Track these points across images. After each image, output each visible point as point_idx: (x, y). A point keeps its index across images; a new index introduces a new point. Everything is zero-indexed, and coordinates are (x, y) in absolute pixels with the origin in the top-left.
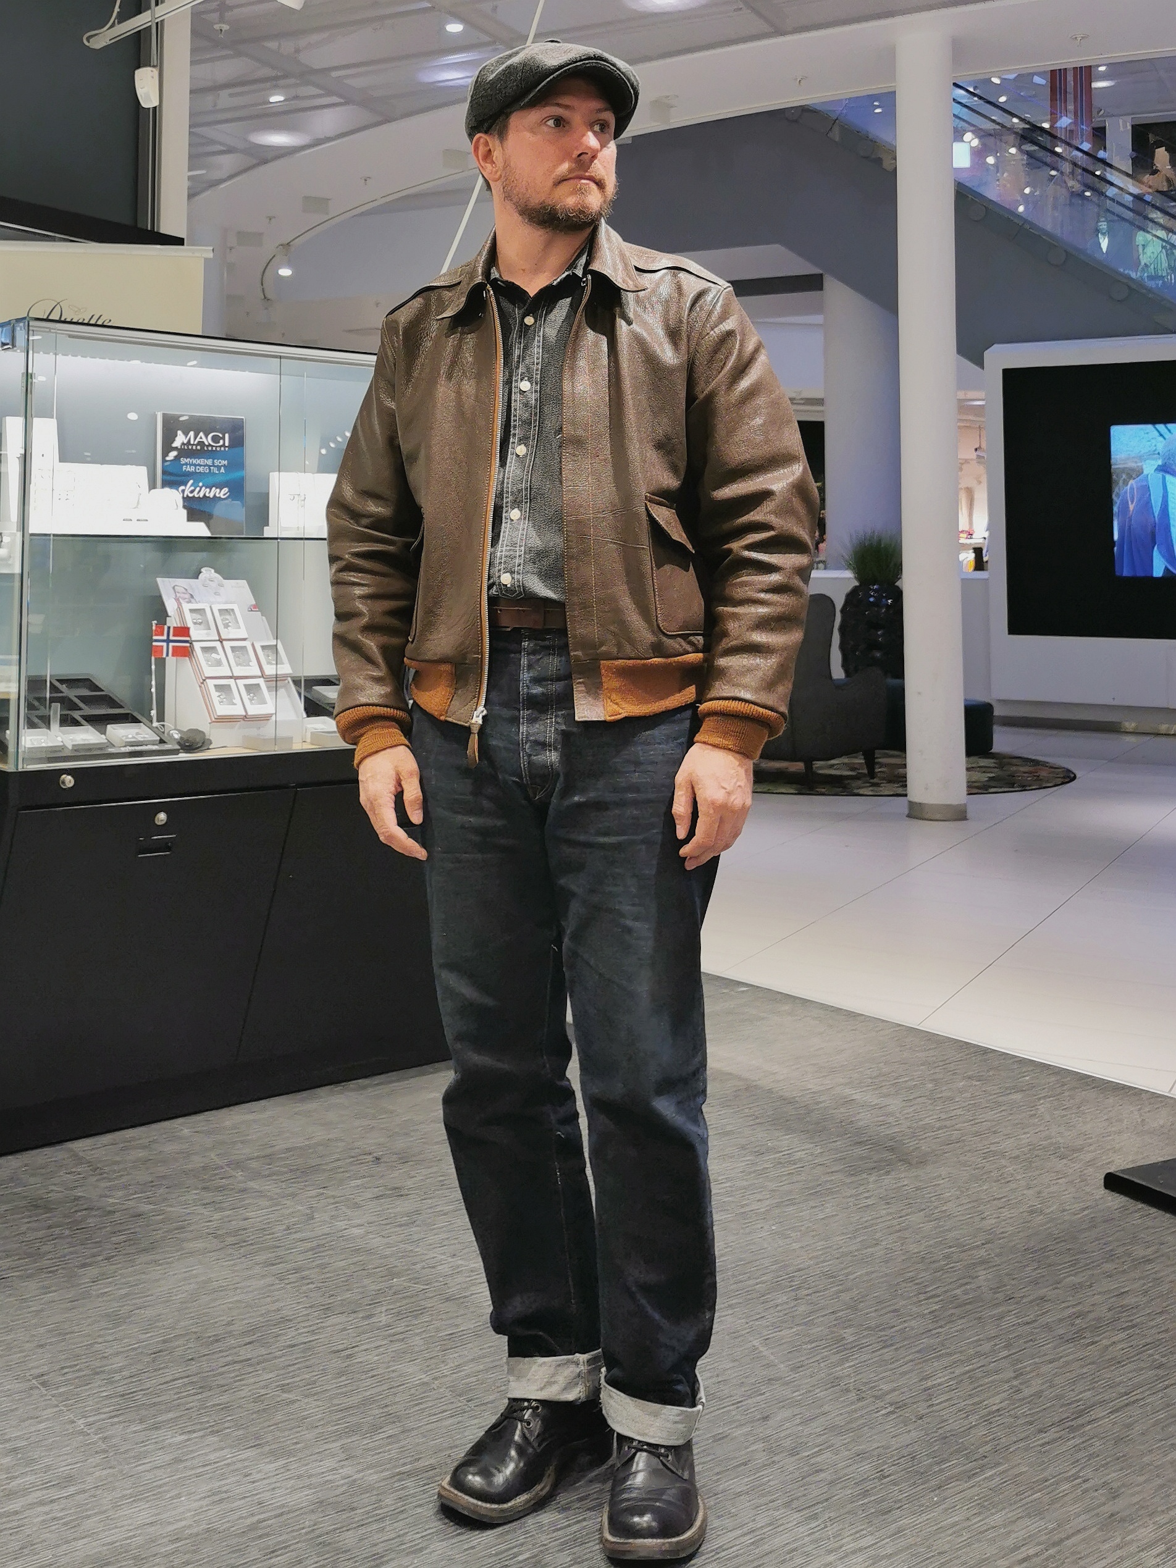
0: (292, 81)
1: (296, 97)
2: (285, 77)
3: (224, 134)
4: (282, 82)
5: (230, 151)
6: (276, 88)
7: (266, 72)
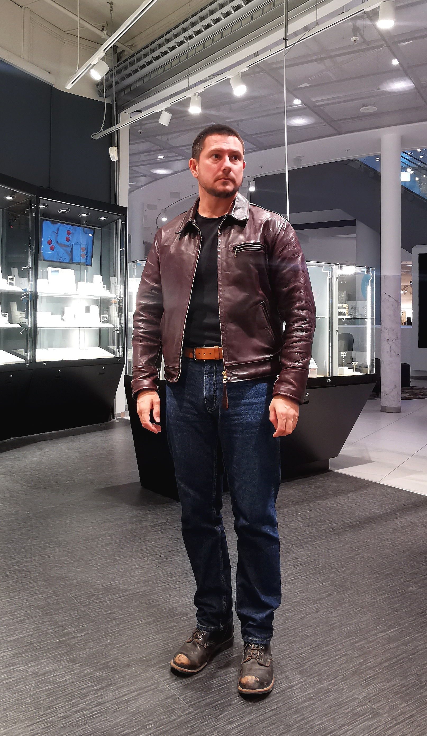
0: (166, 151)
1: (168, 157)
2: (163, 149)
3: (142, 169)
4: (162, 151)
5: (144, 176)
6: (161, 153)
7: (157, 147)
